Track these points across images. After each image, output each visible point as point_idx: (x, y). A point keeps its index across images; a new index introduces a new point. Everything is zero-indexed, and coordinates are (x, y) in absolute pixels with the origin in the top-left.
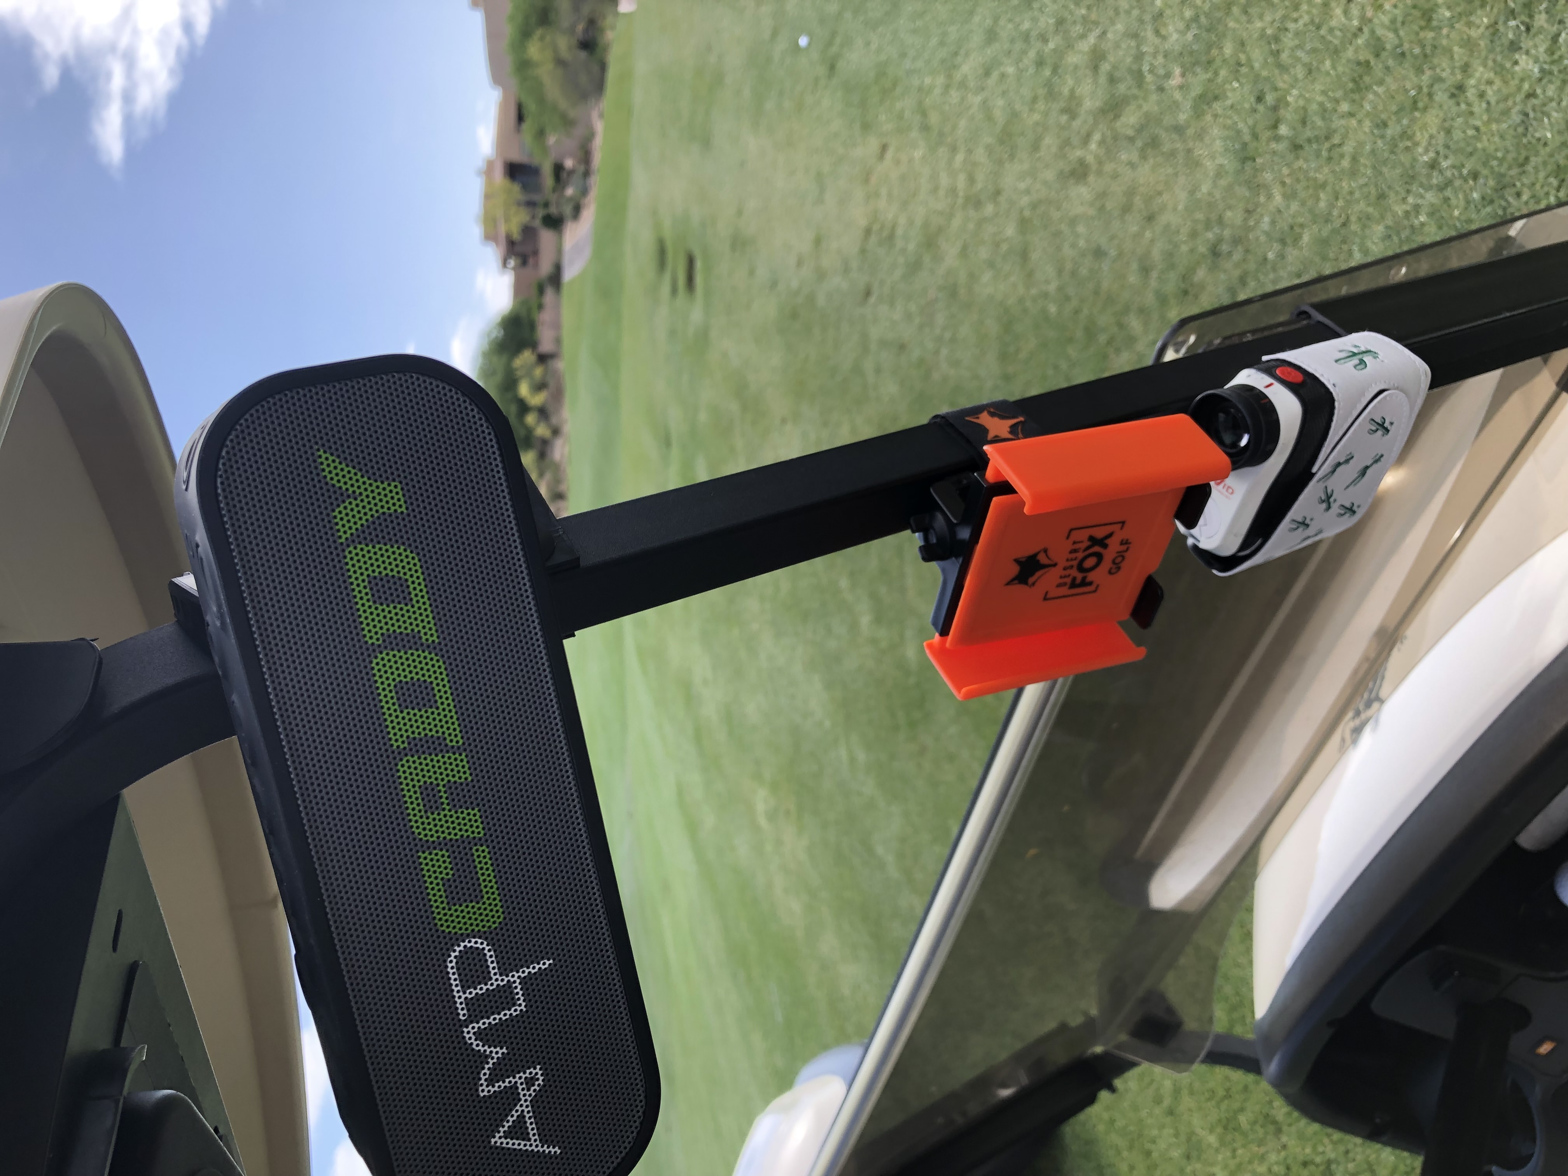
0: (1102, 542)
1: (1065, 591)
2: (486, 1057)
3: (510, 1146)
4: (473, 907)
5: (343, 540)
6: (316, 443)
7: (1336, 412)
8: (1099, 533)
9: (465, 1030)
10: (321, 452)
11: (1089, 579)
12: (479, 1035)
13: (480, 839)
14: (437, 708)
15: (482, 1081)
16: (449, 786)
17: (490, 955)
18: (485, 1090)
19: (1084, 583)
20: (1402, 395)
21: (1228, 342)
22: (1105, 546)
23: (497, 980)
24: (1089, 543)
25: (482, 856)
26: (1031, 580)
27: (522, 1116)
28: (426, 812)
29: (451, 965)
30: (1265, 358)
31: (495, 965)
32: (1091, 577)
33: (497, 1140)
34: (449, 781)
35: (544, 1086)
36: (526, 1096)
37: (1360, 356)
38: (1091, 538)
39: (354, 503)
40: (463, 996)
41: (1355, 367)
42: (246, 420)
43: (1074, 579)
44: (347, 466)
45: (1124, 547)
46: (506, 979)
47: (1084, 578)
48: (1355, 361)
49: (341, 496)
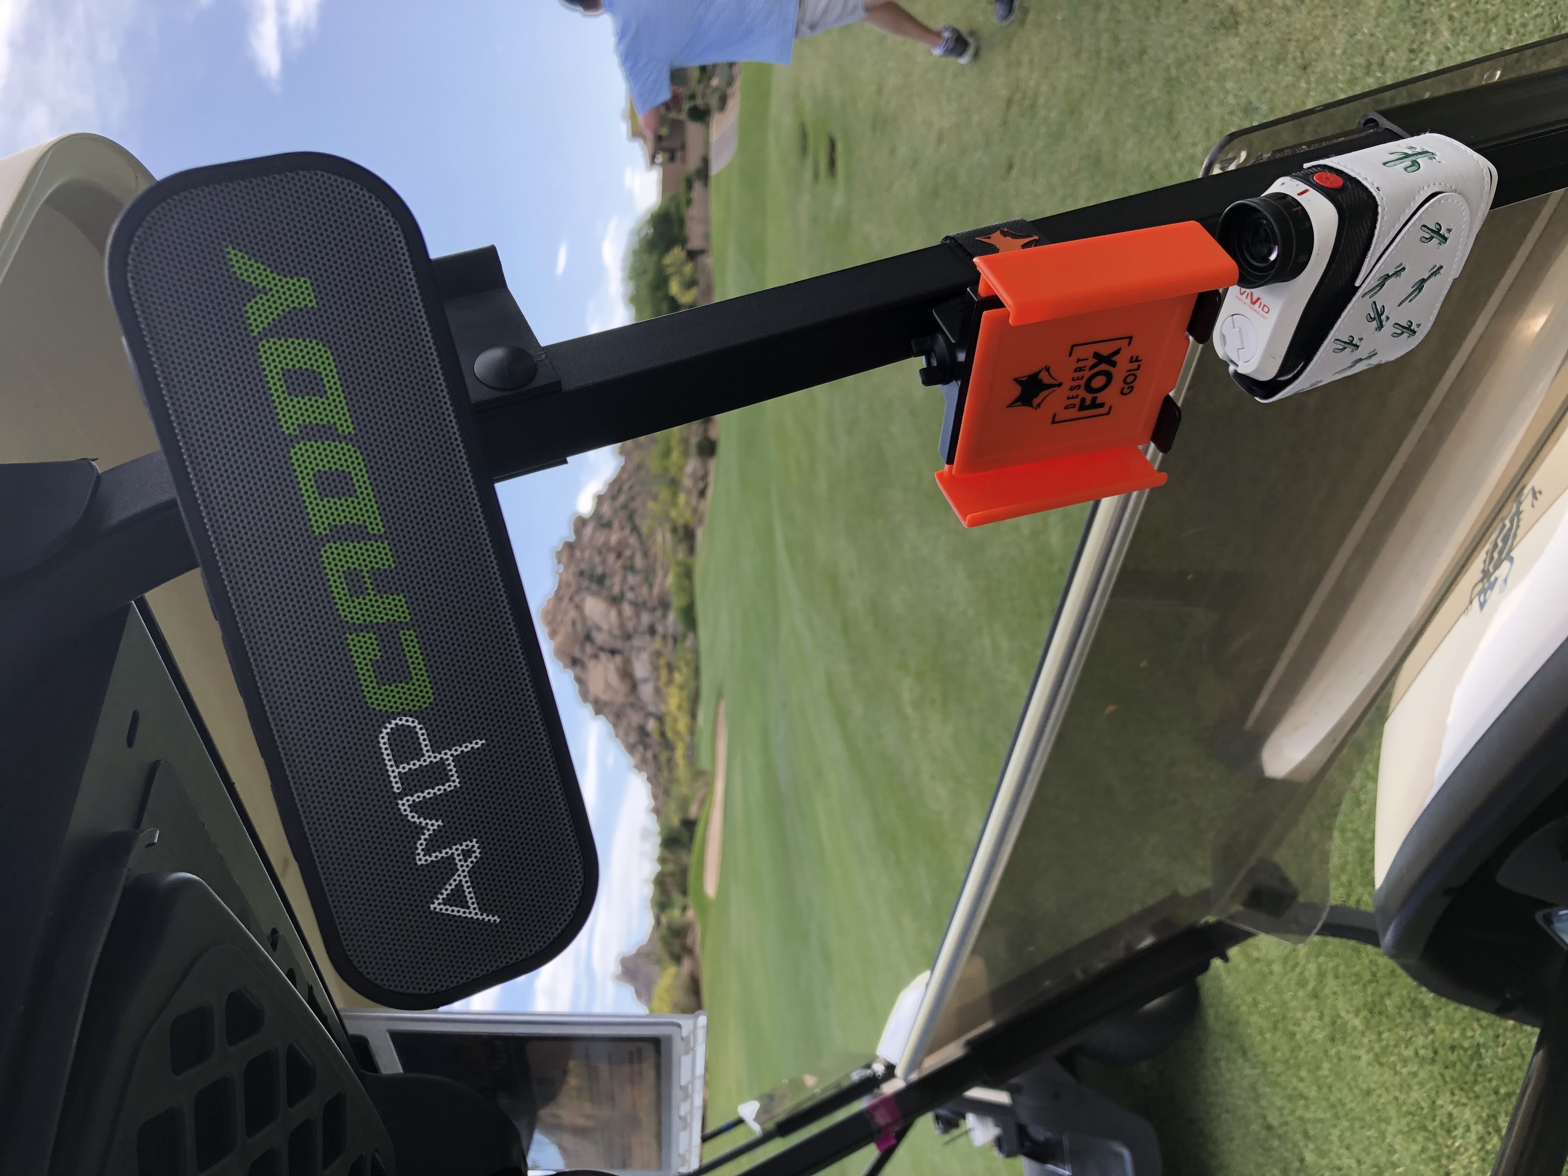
0: (1109, 359)
1: (1074, 413)
2: (421, 829)
3: (449, 912)
4: (403, 688)
5: (255, 334)
6: (225, 240)
7: (1379, 218)
8: (1105, 349)
9: (400, 802)
10: (230, 249)
11: (1099, 401)
12: (414, 807)
13: (407, 623)
14: (357, 497)
15: (419, 851)
16: (373, 572)
17: (421, 732)
18: (422, 859)
19: (1094, 405)
20: (1458, 197)
21: (1278, 156)
22: (1114, 364)
23: (429, 757)
24: (1095, 361)
25: (409, 640)
26: (1036, 401)
27: (460, 886)
28: (351, 596)
29: (383, 741)
30: (1306, 166)
31: (427, 742)
32: (1101, 397)
33: (436, 906)
34: (373, 568)
35: (481, 858)
36: (463, 868)
37: (1414, 158)
38: (1096, 355)
39: (265, 298)
40: (397, 771)
41: (1406, 169)
42: (153, 217)
43: (1083, 400)
44: (256, 262)
45: (1135, 365)
46: (439, 756)
47: (1094, 399)
48: (1407, 162)
49: (251, 291)
